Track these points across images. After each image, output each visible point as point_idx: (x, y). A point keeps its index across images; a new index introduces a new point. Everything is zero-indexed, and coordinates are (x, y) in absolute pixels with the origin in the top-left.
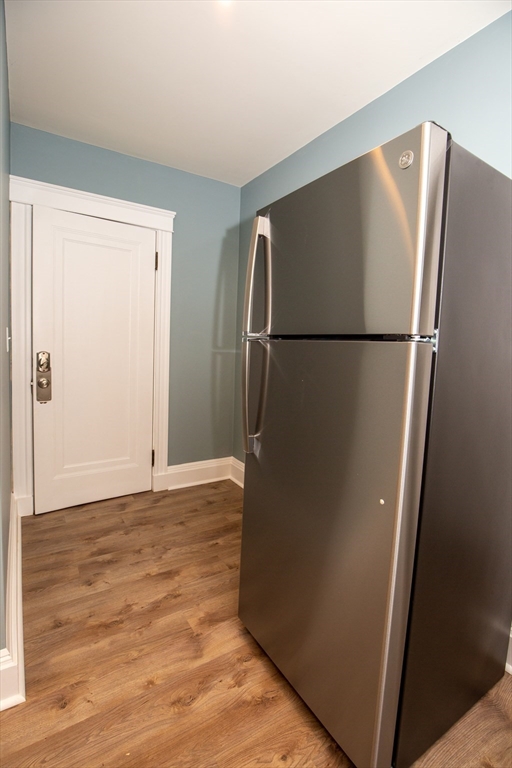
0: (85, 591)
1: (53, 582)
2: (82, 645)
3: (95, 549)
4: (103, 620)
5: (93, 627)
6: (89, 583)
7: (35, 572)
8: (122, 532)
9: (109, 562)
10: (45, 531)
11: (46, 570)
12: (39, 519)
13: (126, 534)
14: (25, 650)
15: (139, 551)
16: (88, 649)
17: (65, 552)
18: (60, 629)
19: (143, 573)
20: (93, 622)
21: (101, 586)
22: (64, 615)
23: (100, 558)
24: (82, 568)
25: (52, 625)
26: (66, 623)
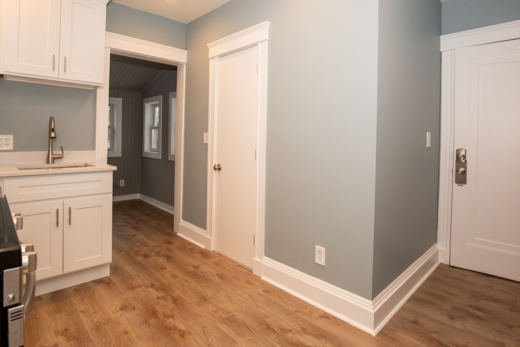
0: (446, 320)
1: (430, 303)
2: (419, 340)
3: (474, 304)
4: (442, 340)
5: (433, 338)
6: (452, 318)
7: (426, 293)
8: (507, 307)
9: (477, 317)
10: (449, 277)
11: (432, 295)
12: (451, 269)
13: (510, 310)
14: (391, 320)
15: (510, 327)
16: (420, 344)
17: (452, 294)
18: (414, 325)
19: (499, 340)
20: (435, 336)
21: (458, 324)
22: (422, 321)
23: (473, 311)
24: (455, 308)
25: (412, 320)
26: (420, 325)
